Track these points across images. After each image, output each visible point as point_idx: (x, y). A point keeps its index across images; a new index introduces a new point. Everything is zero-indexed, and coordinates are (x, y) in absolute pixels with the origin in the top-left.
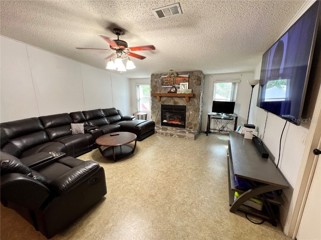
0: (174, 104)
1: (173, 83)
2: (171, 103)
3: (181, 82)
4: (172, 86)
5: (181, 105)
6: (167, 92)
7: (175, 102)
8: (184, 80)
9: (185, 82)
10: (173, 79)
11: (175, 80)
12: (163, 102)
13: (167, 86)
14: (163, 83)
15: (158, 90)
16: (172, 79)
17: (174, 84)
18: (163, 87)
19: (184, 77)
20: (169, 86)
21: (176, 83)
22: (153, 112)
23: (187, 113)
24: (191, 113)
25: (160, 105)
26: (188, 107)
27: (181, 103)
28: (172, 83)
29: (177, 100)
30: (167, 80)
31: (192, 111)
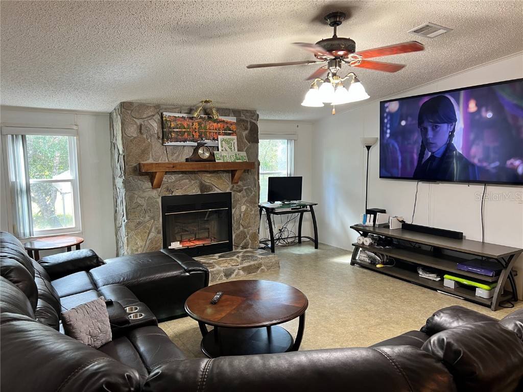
0: (201, 191)
1: (198, 134)
2: (195, 191)
3: (219, 134)
4: (196, 144)
5: (217, 191)
6: (184, 160)
7: (203, 187)
8: (228, 131)
9: (230, 134)
10: (200, 124)
11: (205, 127)
12: (168, 190)
13: (182, 144)
14: (170, 132)
15: (148, 154)
16: (196, 125)
17: (200, 137)
18: (170, 144)
19: (227, 123)
20: (188, 143)
21: (206, 135)
22: (132, 225)
23: (233, 211)
24: (243, 208)
25: (160, 200)
26: (236, 196)
27: (220, 186)
28: (196, 135)
29: (208, 179)
30: (182, 127)
31: (244, 204)
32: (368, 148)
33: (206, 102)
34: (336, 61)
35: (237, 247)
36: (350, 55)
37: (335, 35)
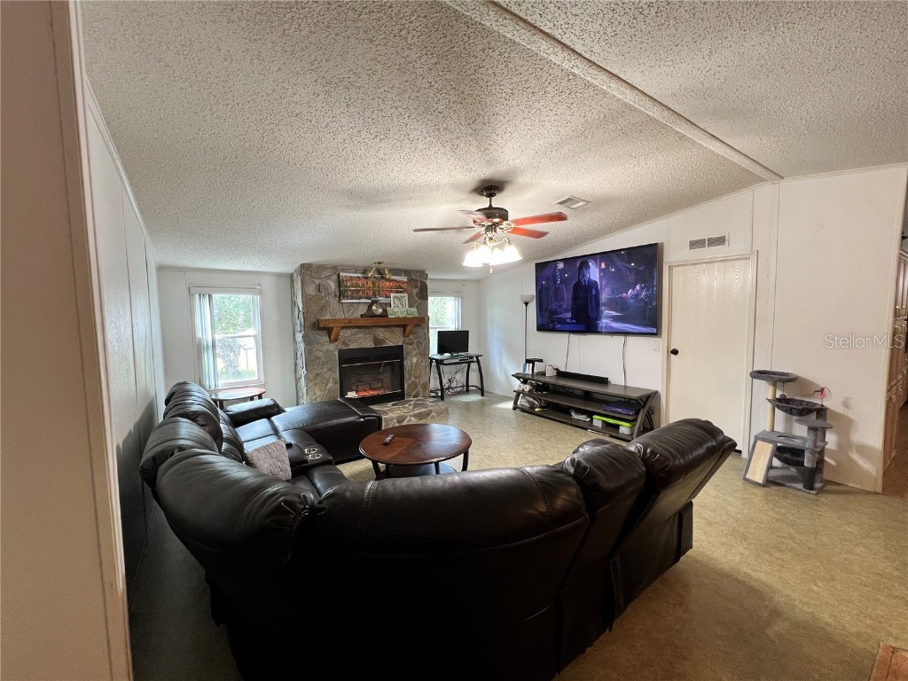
0: (375, 344)
1: (372, 292)
2: (369, 344)
3: (392, 292)
4: (370, 301)
5: (391, 344)
6: (359, 316)
7: (376, 340)
8: (399, 288)
9: (401, 292)
10: (373, 283)
11: (379, 285)
12: (344, 343)
13: (357, 301)
14: (346, 291)
15: (326, 311)
16: (370, 284)
17: (374, 295)
18: (346, 301)
19: (398, 282)
20: (363, 300)
21: (379, 293)
22: (311, 376)
23: (405, 362)
24: (415, 360)
25: (337, 353)
26: (407, 349)
27: (392, 339)
28: (371, 293)
29: (381, 333)
30: (357, 285)
31: (415, 356)
32: (526, 304)
33: (379, 263)
34: (492, 228)
35: (410, 395)
36: (505, 223)
37: (490, 205)
